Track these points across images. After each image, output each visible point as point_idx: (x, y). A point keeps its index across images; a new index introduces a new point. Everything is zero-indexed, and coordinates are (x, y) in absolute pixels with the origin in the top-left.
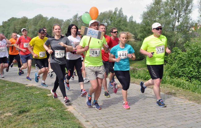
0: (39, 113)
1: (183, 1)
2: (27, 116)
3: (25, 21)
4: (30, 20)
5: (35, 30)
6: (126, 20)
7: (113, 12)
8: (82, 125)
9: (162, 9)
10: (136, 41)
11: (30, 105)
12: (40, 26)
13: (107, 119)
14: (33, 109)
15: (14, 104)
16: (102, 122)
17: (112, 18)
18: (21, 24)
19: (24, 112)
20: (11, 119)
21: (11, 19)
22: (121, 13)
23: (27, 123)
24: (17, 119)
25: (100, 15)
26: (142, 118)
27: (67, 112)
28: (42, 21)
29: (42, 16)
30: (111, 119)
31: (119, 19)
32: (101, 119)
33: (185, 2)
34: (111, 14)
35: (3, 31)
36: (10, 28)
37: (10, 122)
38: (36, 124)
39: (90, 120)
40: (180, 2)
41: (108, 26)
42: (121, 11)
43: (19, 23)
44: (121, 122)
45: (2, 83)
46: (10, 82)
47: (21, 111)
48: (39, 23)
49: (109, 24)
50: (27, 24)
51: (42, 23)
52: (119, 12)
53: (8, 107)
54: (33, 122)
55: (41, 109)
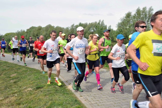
0: (49, 89)
1: (146, 15)
2: (42, 91)
3: (40, 28)
4: (43, 28)
5: (47, 34)
6: (106, 28)
7: (98, 23)
8: (77, 98)
9: (131, 20)
10: (113, 43)
11: (43, 83)
12: (50, 32)
13: (94, 95)
14: (45, 86)
15: (33, 83)
16: (91, 97)
17: (97, 27)
18: (37, 31)
19: (39, 88)
20: (31, 92)
21: (31, 27)
22: (103, 23)
23: (42, 96)
24: (35, 93)
25: (89, 25)
26: (119, 96)
27: (67, 89)
28: (51, 29)
29: (51, 25)
30: (97, 95)
31: (101, 27)
32: (91, 95)
33: (148, 16)
34: (96, 24)
35: (27, 35)
36: (31, 34)
37: (31, 94)
38: (48, 96)
39: (83, 96)
40: (144, 16)
41: (94, 32)
42: (103, 22)
43: (37, 30)
44: (105, 97)
45: (25, 68)
46: (31, 68)
47: (38, 87)
48: (49, 30)
49: (95, 31)
50: (41, 31)
51: (51, 30)
52: (102, 23)
53: (29, 84)
54: (45, 95)
55: (51, 87)
